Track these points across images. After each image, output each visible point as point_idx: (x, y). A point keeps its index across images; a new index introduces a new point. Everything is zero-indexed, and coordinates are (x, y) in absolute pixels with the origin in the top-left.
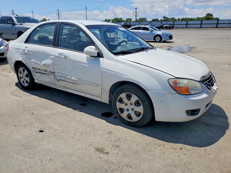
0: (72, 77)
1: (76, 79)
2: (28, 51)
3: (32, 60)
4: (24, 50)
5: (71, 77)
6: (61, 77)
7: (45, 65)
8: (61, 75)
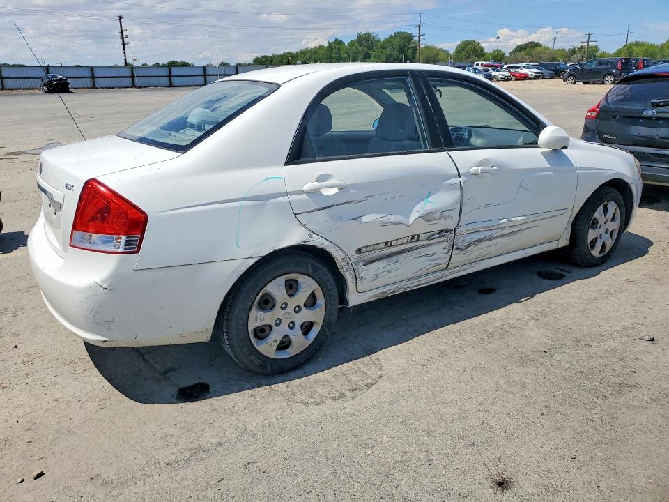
0: (513, 219)
1: (524, 218)
2: (342, 188)
3: (364, 219)
4: (314, 193)
5: (509, 220)
6: (478, 233)
7: (427, 217)
8: (477, 226)
